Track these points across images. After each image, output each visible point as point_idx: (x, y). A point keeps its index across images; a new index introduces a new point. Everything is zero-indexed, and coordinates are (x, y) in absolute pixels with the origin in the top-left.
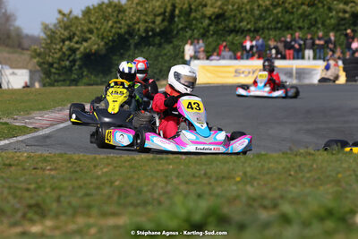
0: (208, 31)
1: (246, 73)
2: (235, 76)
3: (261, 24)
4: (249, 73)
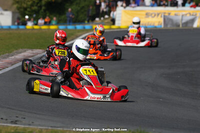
1: (153, 15)
2: (146, 17)
4: (155, 15)
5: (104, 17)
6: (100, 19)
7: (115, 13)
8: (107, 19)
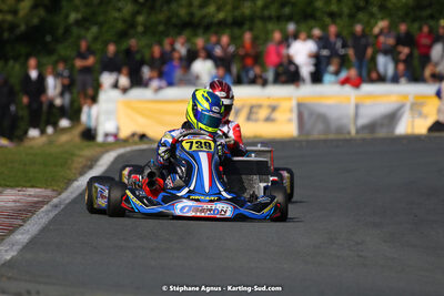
5: (55, 125)
6: (43, 132)
7: (95, 109)
8: (64, 130)
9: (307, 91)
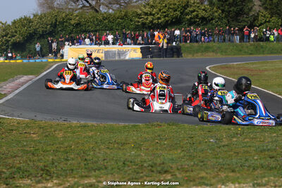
0: (72, 31)
3: (98, 28)
9: (111, 46)
